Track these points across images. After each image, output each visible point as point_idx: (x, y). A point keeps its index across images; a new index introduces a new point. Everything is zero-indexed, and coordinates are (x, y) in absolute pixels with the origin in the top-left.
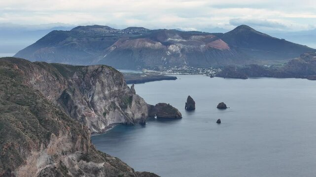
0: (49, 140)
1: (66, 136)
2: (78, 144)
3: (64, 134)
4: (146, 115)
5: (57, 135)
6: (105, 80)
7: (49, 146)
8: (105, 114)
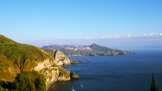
0: (44, 61)
1: (48, 60)
2: (51, 62)
3: (47, 60)
4: (69, 63)
5: (46, 60)
6: (58, 53)
7: (44, 62)
8: (58, 62)
